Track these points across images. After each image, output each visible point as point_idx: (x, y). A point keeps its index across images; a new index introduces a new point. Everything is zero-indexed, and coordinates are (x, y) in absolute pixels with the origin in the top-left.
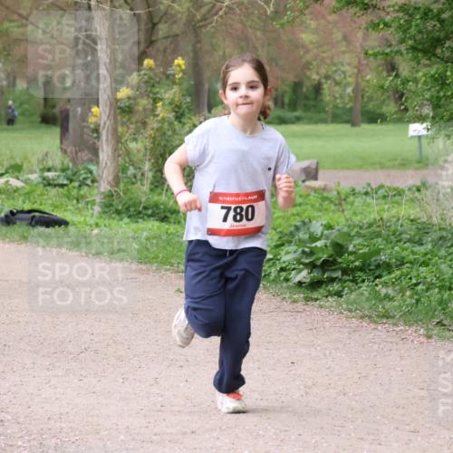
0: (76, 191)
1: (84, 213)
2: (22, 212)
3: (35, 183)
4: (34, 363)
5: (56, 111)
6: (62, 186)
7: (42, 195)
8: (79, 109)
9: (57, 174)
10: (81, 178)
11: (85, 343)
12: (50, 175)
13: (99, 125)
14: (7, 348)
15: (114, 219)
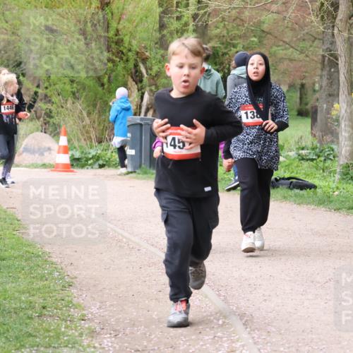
0: (322, 163)
1: (328, 179)
2: (283, 179)
3: (293, 158)
4: (292, 290)
5: (309, 107)
6: (312, 160)
7: (297, 166)
8: (325, 106)
9: (308, 151)
10: (326, 154)
11: (329, 275)
12: (303, 152)
13: (339, 117)
14: (272, 278)
15: (350, 184)
